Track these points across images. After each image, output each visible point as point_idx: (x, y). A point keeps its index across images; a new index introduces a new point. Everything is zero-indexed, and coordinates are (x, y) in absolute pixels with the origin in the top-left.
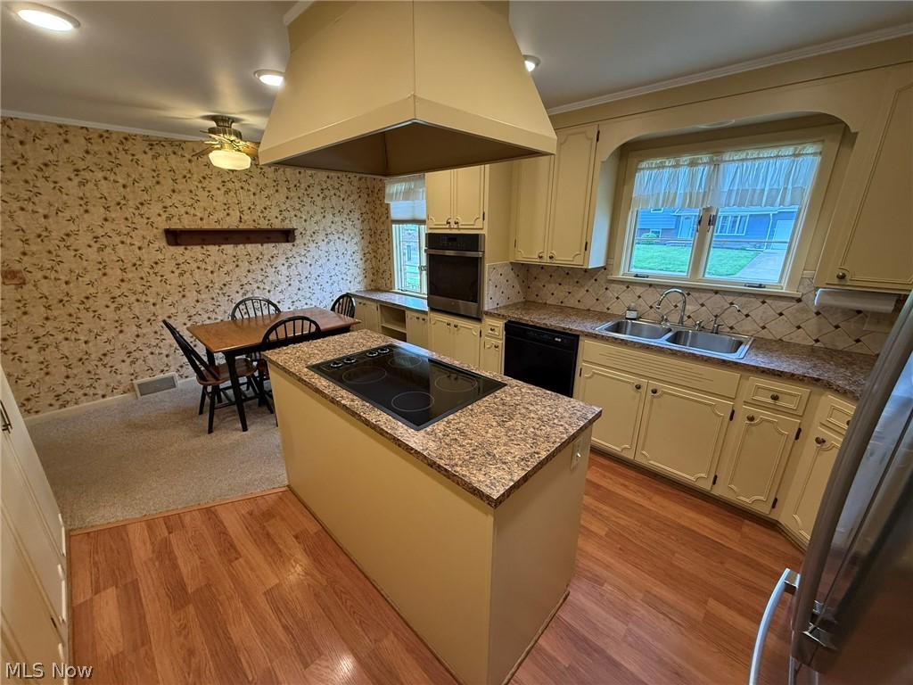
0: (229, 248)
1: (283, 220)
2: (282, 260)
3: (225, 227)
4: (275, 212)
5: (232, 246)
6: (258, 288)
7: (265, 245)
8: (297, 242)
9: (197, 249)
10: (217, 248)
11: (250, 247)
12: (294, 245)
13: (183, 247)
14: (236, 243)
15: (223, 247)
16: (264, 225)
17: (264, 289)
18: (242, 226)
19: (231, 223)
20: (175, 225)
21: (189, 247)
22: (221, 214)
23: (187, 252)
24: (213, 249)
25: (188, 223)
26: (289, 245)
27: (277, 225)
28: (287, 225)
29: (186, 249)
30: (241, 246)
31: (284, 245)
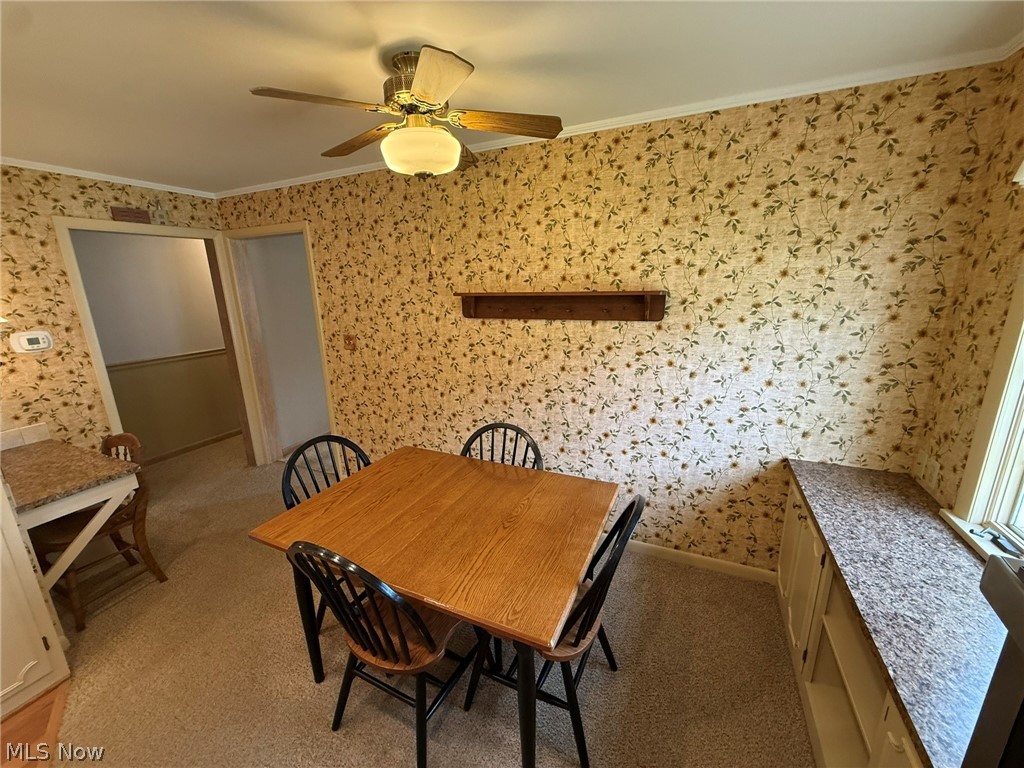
0: (538, 326)
1: (646, 273)
2: (627, 354)
3: (538, 290)
4: (631, 256)
5: (544, 322)
6: (574, 401)
7: (600, 324)
8: (668, 320)
9: (496, 323)
10: (521, 324)
11: (571, 325)
12: (659, 328)
13: (480, 321)
14: (551, 318)
15: (531, 323)
16: (604, 284)
17: (584, 405)
18: (566, 288)
19: (548, 282)
20: (476, 288)
21: (487, 321)
22: (536, 268)
23: (484, 328)
24: (516, 325)
25: (491, 284)
26: (648, 327)
27: (632, 282)
28: (654, 283)
29: (483, 323)
30: (557, 323)
31: (637, 325)
